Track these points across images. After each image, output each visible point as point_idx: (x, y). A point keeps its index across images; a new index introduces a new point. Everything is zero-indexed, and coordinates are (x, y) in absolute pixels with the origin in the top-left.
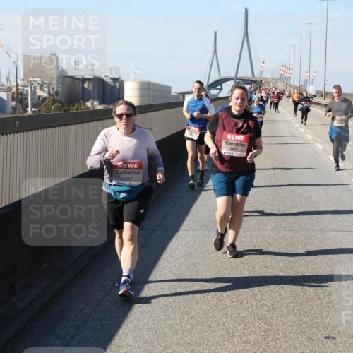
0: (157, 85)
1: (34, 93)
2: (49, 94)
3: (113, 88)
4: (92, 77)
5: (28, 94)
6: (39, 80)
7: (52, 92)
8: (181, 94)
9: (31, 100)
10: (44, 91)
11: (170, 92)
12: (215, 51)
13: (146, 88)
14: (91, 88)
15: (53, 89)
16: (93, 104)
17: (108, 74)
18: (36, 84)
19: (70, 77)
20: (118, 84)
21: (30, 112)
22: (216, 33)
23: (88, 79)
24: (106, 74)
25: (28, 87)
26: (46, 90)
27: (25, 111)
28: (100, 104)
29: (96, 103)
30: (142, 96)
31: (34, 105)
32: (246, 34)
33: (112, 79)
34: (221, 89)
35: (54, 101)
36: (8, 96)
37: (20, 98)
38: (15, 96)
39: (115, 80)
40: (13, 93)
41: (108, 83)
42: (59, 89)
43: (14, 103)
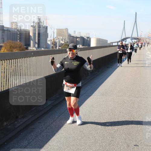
0: (103, 39)
1: (59, 42)
2: (65, 42)
3: (87, 40)
4: (80, 36)
5: (57, 42)
6: (61, 37)
8: (111, 43)
9: (59, 44)
10: (63, 41)
11: (107, 42)
12: (124, 27)
13: (99, 40)
14: (79, 41)
15: (66, 41)
16: (80, 46)
18: (60, 39)
19: (72, 36)
21: (58, 49)
22: (124, 21)
23: (78, 37)
24: (84, 35)
25: (57, 40)
26: (64, 41)
27: (56, 48)
28: (82, 46)
29: (81, 46)
30: (97, 43)
31: (59, 46)
32: (136, 21)
33: (87, 37)
34: (126, 41)
35: (66, 45)
36: (51, 43)
37: (55, 44)
38: (53, 43)
39: (88, 38)
40: (52, 42)
41: (85, 39)
42: (68, 41)
43: (53, 45)
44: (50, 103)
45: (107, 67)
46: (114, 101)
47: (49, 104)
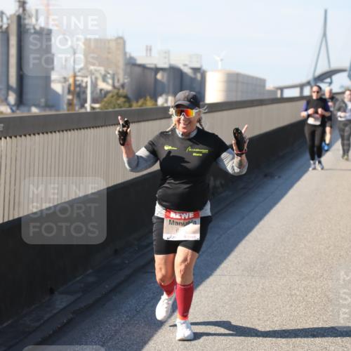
0: (248, 77)
1: (94, 85)
2: (114, 86)
3: (193, 80)
4: (166, 66)
5: (86, 87)
6: (102, 70)
7: (117, 84)
8: (278, 88)
9: (92, 93)
10: (108, 83)
11: (264, 86)
12: (325, 35)
13: (234, 80)
14: (165, 80)
15: (118, 80)
16: (166, 101)
17: (187, 63)
18: (97, 74)
19: (140, 66)
20: (199, 76)
21: (89, 109)
22: (326, 12)
23: (161, 69)
24: (183, 60)
25: (87, 77)
26: (110, 81)
27: (82, 106)
29: (170, 98)
30: (228, 91)
31: (94, 101)
33: (192, 69)
34: (331, 83)
35: (118, 96)
36: (63, 87)
37: (78, 92)
38: (72, 88)
39: (196, 70)
40: (70, 85)
41: (186, 74)
42: (126, 81)
43: (70, 97)
44: (64, 304)
45: (266, 176)
46: (292, 295)
47: (61, 307)
